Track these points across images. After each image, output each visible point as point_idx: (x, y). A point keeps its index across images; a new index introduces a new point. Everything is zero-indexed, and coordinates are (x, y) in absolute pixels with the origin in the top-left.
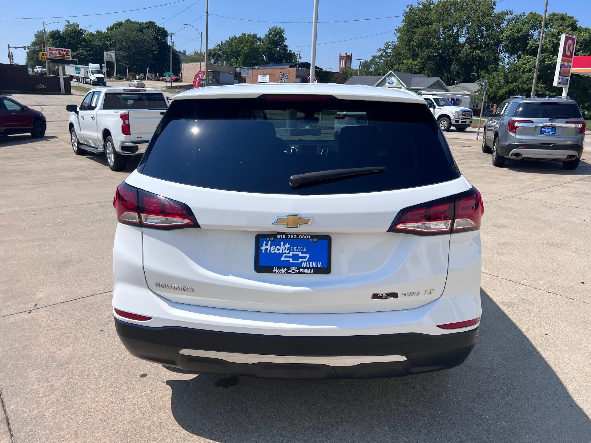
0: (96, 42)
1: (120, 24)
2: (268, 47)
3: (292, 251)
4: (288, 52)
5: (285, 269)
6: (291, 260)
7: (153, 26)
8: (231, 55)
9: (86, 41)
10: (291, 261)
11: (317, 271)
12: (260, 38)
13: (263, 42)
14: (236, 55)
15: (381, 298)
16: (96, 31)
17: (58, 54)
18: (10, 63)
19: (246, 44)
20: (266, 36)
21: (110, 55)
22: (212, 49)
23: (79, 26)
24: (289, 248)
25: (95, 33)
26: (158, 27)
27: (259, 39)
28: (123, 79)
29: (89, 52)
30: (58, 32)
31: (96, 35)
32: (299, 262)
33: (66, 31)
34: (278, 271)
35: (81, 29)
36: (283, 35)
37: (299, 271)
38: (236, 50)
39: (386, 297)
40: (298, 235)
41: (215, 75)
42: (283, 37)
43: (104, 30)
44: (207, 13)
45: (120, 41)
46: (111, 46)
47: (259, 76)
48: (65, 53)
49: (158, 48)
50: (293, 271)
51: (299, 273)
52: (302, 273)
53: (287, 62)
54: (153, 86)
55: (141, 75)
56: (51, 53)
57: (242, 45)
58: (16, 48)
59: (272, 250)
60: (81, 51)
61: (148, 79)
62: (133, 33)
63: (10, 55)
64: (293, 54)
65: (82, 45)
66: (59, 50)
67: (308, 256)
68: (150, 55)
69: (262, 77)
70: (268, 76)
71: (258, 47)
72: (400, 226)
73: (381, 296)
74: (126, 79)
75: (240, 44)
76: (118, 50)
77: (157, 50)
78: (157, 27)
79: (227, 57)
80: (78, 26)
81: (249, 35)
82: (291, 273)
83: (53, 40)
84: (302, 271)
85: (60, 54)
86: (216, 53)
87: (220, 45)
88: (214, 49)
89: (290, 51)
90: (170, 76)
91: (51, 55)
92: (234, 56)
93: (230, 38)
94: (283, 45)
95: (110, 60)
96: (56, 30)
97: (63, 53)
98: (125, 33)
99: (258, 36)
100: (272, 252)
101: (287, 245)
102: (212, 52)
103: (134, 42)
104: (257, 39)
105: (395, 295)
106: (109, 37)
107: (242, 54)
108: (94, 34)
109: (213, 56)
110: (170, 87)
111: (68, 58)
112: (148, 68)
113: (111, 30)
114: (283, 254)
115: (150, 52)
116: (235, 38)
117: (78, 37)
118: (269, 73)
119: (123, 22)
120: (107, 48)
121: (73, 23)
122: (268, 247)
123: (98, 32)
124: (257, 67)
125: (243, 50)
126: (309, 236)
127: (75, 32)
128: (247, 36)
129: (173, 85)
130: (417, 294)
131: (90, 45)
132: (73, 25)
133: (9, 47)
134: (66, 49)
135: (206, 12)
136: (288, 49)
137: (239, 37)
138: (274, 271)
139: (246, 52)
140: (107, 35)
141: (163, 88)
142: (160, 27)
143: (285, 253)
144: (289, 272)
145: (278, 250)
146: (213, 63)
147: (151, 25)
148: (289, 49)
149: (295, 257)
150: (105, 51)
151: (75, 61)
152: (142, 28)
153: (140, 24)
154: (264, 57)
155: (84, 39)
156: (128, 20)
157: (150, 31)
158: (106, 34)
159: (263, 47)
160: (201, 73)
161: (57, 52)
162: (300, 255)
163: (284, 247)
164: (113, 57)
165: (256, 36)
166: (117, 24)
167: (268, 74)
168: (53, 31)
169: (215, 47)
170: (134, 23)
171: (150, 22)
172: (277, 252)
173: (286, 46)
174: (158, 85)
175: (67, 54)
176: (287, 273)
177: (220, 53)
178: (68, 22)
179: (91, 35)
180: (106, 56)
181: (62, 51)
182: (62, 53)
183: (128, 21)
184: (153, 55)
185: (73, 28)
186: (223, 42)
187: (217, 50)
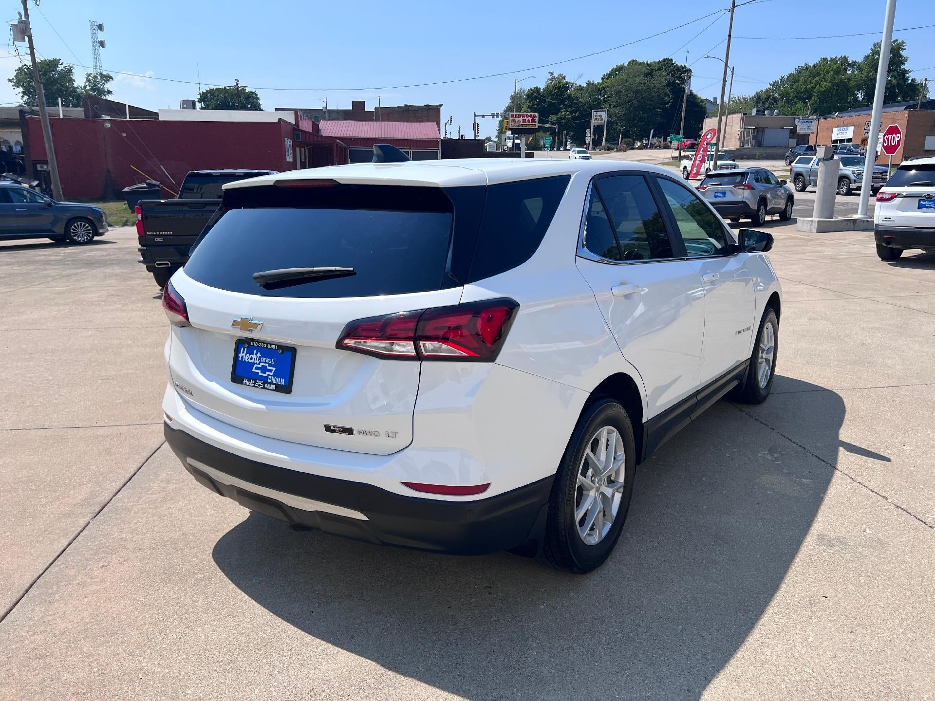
0: (585, 99)
1: (620, 69)
2: (868, 76)
3: (262, 362)
4: (910, 81)
5: (253, 382)
6: (259, 371)
7: (669, 65)
8: (796, 97)
9: (572, 98)
10: (260, 374)
11: (279, 389)
12: (855, 62)
13: (860, 69)
14: (804, 96)
15: (334, 431)
16: (586, 83)
17: (522, 121)
18: (475, 137)
19: (825, 75)
20: (867, 58)
21: (600, 116)
22: (764, 90)
23: (566, 78)
24: (260, 358)
25: (585, 85)
26: (677, 65)
27: (853, 65)
28: (612, 149)
29: (574, 114)
30: (537, 90)
31: (586, 88)
32: (266, 375)
33: (548, 88)
34: (248, 383)
35: (566, 83)
36: (901, 52)
37: (264, 386)
38: (806, 89)
39: (340, 432)
40: (267, 344)
41: (756, 133)
42: (901, 56)
43: (598, 80)
44: (730, 36)
45: (618, 92)
46: (605, 101)
47: (834, 129)
48: (530, 119)
49: (672, 98)
50: (259, 385)
51: (264, 388)
52: (266, 389)
53: (905, 99)
54: (653, 157)
55: (644, 141)
56: (514, 121)
57: (817, 78)
58: (483, 116)
59: (247, 358)
60: (563, 113)
61: (650, 148)
62: (637, 79)
63: (476, 127)
64: (918, 85)
65: (565, 105)
66: (523, 116)
67: (274, 369)
68: (659, 110)
69: (840, 130)
70: (851, 128)
71: (848, 79)
72: (347, 341)
73: (334, 428)
74: (617, 149)
75: (814, 78)
76: (614, 107)
77: (671, 101)
78: (675, 67)
79: (788, 101)
80: (564, 78)
81: (832, 60)
82: (257, 387)
83: (530, 102)
84: (266, 386)
85: (524, 121)
86: (770, 96)
87: (779, 82)
88: (767, 90)
89: (913, 80)
90: (677, 140)
91: (513, 123)
92: (800, 99)
93: (797, 68)
94: (900, 70)
95: (600, 122)
96: (534, 88)
97: (529, 120)
98: (627, 81)
99: (850, 61)
100: (247, 361)
101: (259, 355)
102: (763, 96)
103: (637, 92)
104: (849, 65)
105: (349, 431)
106: (604, 89)
107: (816, 94)
108: (583, 87)
109: (763, 102)
110: (677, 157)
111: (534, 126)
112: (652, 131)
113: (608, 79)
114: (254, 364)
115: (659, 106)
116: (807, 68)
117: (562, 93)
118: (853, 123)
119: (626, 65)
120: (598, 106)
121: (559, 75)
122: (244, 355)
123: (589, 84)
124: (836, 114)
125: (818, 87)
126: (276, 346)
127: (559, 88)
128: (829, 62)
129: (682, 155)
130: (376, 434)
131: (576, 103)
132: (558, 78)
133: (476, 116)
134: (532, 114)
135: (728, 34)
136: (909, 77)
137: (814, 66)
138: (244, 382)
139: (822, 89)
140: (601, 87)
141: (666, 160)
142: (679, 65)
143: (256, 363)
144: (256, 385)
145: (251, 359)
146: (755, 114)
147: (667, 63)
148: (911, 76)
149: (264, 369)
150: (593, 111)
151: (554, 128)
152: (650, 70)
153: (648, 65)
154: (859, 95)
155: (570, 96)
156: (633, 61)
157: (664, 73)
158: (600, 85)
159: (857, 78)
160: (711, 133)
161: (521, 119)
162: (268, 368)
163: (256, 356)
164: (604, 119)
165: (847, 60)
166: (616, 69)
167: (852, 126)
168: (531, 89)
169: (770, 87)
170: (640, 64)
171: (664, 60)
172: (250, 361)
173: (905, 72)
174: (660, 156)
175: (533, 121)
176: (254, 386)
177: (776, 95)
178: (552, 74)
179: (580, 88)
180: (593, 117)
181: (527, 116)
182: (527, 119)
183: (633, 63)
184: (665, 109)
185: (557, 82)
186: (784, 77)
187: (773, 92)
